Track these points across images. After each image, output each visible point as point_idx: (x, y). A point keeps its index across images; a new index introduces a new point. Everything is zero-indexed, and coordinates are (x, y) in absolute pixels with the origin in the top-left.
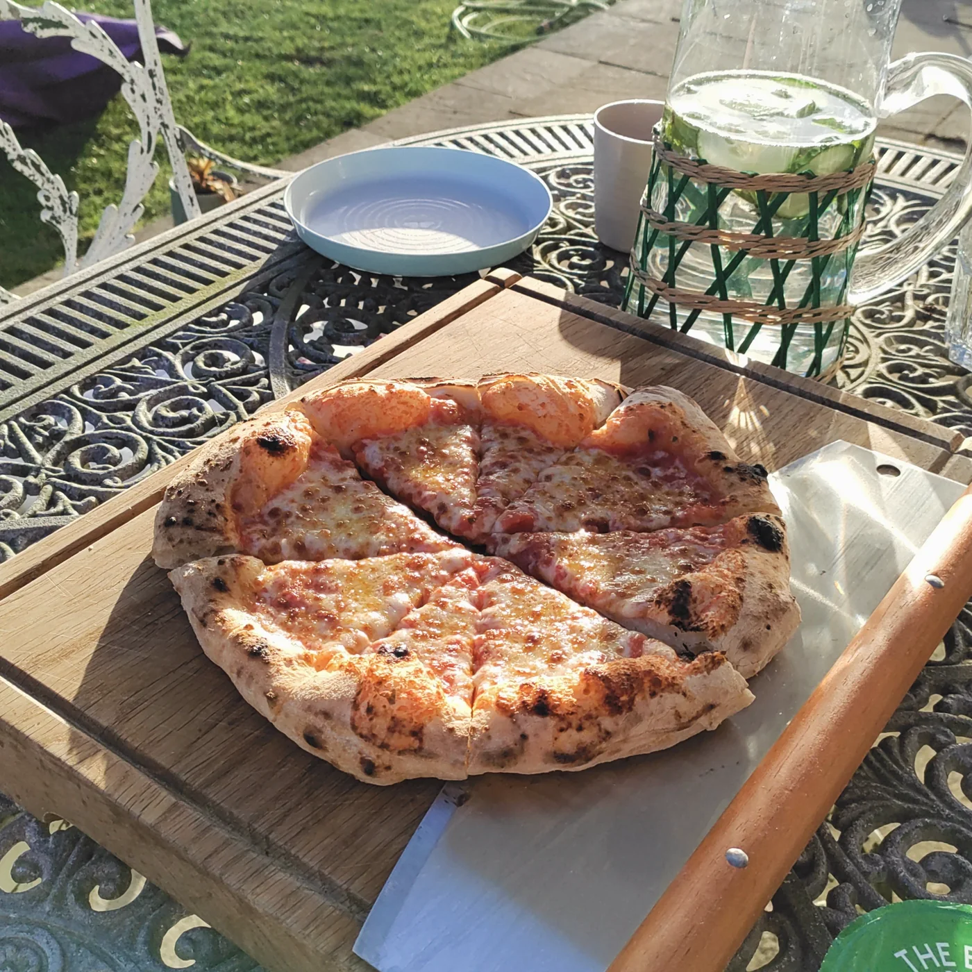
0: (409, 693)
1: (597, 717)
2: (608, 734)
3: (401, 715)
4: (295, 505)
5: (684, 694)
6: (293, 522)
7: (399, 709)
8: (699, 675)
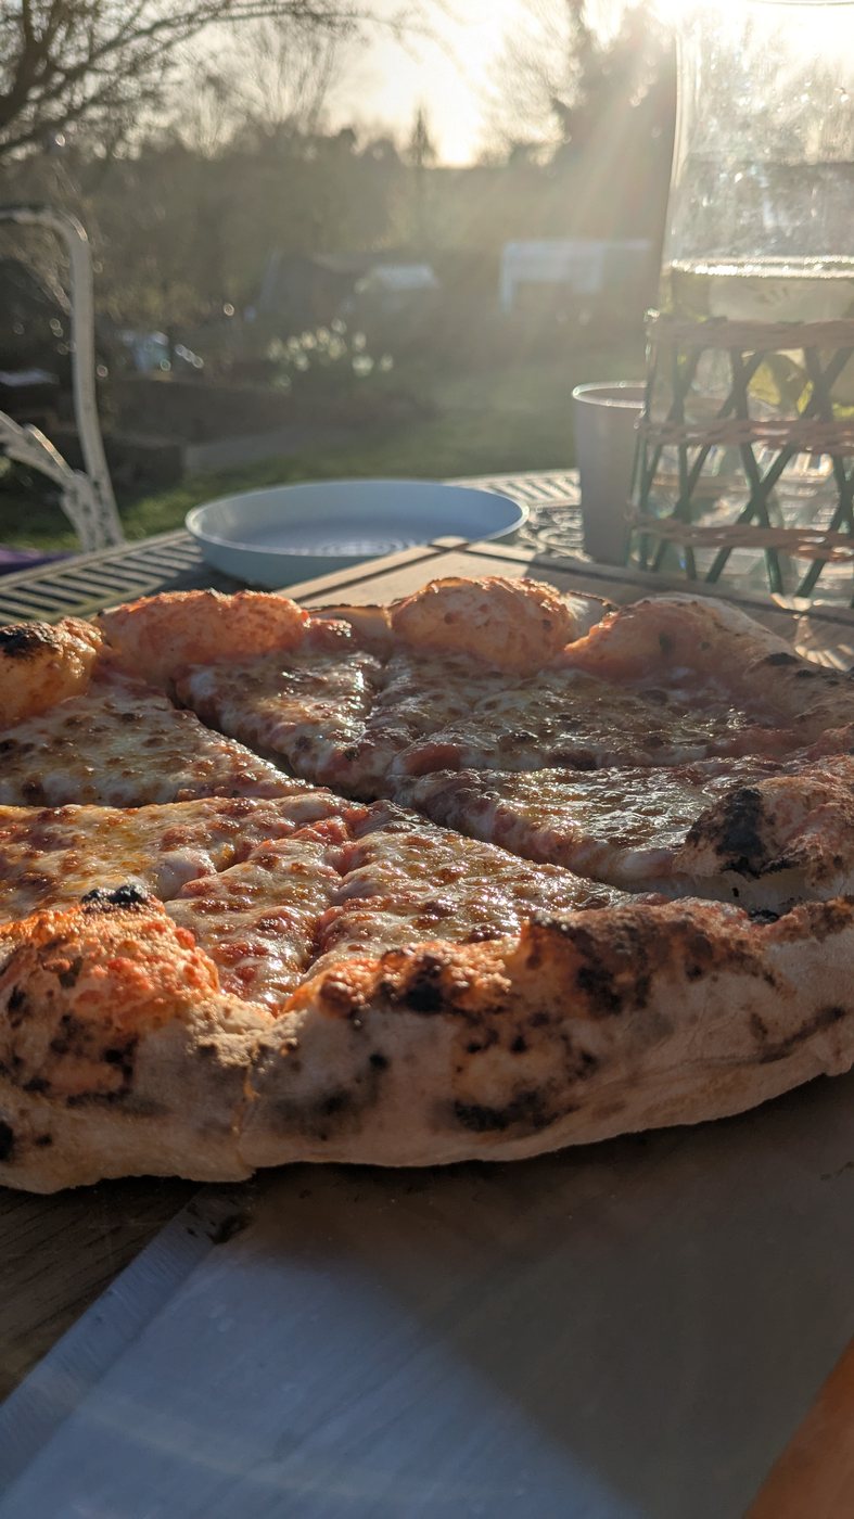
0: (115, 967)
1: (560, 1020)
2: (588, 1059)
3: (88, 1012)
4: (44, 736)
5: (770, 979)
6: (32, 757)
7: (82, 998)
8: (800, 943)
